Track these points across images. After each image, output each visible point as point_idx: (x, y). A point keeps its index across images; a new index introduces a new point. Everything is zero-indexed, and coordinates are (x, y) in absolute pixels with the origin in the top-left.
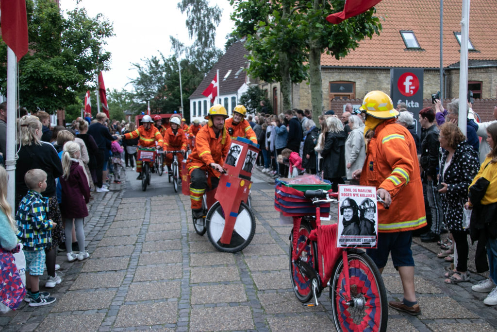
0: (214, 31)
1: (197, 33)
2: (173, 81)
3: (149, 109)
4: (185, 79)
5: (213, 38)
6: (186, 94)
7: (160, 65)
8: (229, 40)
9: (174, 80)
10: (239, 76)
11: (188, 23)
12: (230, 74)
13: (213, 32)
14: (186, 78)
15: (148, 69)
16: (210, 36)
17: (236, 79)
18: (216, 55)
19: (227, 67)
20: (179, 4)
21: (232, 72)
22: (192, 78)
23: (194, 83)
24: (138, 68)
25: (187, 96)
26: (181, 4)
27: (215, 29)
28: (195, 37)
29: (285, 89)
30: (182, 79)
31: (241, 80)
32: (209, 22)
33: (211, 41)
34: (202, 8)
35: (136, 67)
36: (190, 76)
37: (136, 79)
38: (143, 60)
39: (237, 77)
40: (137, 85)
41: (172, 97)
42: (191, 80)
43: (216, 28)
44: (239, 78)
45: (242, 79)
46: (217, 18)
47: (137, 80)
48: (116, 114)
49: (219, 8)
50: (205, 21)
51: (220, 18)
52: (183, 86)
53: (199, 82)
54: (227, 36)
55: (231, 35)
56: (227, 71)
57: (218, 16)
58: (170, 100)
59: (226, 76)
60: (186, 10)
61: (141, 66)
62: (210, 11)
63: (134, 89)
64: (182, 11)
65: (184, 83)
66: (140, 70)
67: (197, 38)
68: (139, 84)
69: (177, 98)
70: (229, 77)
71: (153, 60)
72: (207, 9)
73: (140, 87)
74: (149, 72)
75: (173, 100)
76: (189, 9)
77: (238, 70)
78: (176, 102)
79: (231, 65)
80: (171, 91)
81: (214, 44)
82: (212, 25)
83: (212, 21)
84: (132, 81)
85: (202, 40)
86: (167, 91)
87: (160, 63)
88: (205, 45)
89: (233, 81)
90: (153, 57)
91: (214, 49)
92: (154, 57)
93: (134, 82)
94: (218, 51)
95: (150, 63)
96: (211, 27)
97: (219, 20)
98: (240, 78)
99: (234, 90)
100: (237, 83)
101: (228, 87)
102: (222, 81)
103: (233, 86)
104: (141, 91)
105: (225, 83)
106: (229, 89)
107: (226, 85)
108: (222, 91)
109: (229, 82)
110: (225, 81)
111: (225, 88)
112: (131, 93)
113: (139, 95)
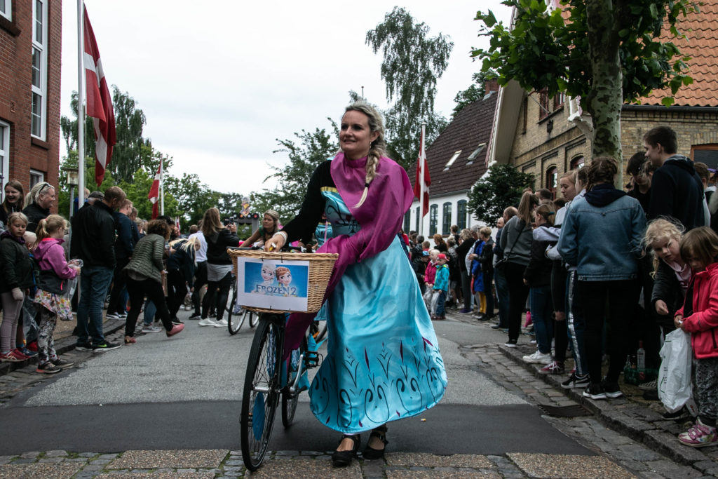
0: (433, 84)
1: (400, 88)
5: (432, 99)
7: (330, 146)
8: (462, 103)
10: (474, 161)
11: (384, 69)
12: (458, 159)
13: (432, 87)
15: (307, 150)
16: (426, 95)
17: (470, 167)
18: (435, 130)
19: (452, 147)
20: (369, 34)
21: (462, 153)
24: (290, 151)
26: (374, 33)
27: (435, 82)
28: (397, 97)
29: (600, 100)
31: (479, 168)
32: (424, 66)
33: (427, 103)
34: (413, 43)
35: (286, 148)
37: (285, 169)
38: (299, 135)
39: (471, 163)
40: (286, 180)
43: (438, 80)
44: (474, 165)
45: (480, 166)
46: (441, 62)
49: (444, 41)
50: (417, 66)
51: (446, 61)
54: (458, 97)
55: (466, 94)
56: (453, 154)
57: (442, 58)
59: (450, 163)
60: (384, 44)
61: (294, 146)
62: (428, 47)
63: (280, 188)
64: (376, 47)
66: (294, 153)
67: (400, 97)
68: (289, 179)
70: (454, 164)
71: (317, 136)
72: (422, 44)
73: (292, 183)
74: (308, 156)
76: (388, 42)
77: (474, 150)
79: (461, 143)
81: (432, 110)
82: (429, 72)
83: (431, 65)
84: (279, 173)
85: (410, 100)
87: (330, 142)
88: (415, 110)
89: (462, 170)
90: (318, 130)
91: (431, 119)
92: (321, 130)
93: (281, 174)
94: (440, 122)
95: (312, 142)
96: (428, 77)
97: (443, 63)
98: (478, 164)
99: (462, 187)
100: (472, 174)
101: (452, 182)
102: (441, 171)
103: (463, 180)
104: (292, 191)
105: (447, 176)
106: (454, 186)
107: (449, 179)
108: (441, 190)
109: (455, 173)
110: (447, 171)
111: (446, 184)
112: (275, 194)
113: (289, 199)
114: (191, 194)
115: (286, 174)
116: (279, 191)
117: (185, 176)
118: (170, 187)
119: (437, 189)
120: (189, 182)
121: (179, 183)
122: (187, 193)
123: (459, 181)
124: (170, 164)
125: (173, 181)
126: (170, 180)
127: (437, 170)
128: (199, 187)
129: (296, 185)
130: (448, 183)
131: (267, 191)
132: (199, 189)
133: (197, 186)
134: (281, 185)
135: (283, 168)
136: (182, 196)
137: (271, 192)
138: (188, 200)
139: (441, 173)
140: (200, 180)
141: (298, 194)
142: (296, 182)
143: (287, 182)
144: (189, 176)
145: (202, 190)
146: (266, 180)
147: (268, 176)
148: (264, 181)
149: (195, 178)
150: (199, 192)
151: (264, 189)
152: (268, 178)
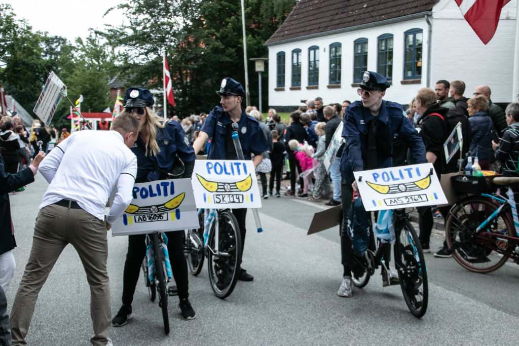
2: (221, 5)
3: (166, 72)
6: (253, 36)
23: (272, 8)
25: (255, 41)
40: (134, 13)
41: (218, 44)
48: (87, 85)
52: (248, 16)
58: (216, 50)
63: (128, 24)
65: (249, 9)
68: (139, 10)
69: (233, 47)
73: (141, 17)
75: (223, 51)
78: (230, 56)
80: (218, 31)
84: (124, 3)
86: (207, 28)
93: (127, 6)
99: (413, 10)
101: (390, 4)
104: (145, 28)
106: (394, 9)
108: (372, 17)
111: (377, 7)
112: (121, 31)
113: (140, 39)
115: (133, 5)
116: (125, 27)
119: (363, 16)
128: (15, 23)
130: (381, 6)
131: (110, 28)
132: (15, 25)
133: (11, 21)
134: (129, 20)
137: (115, 29)
140: (14, 12)
141: (152, 32)
142: (147, 16)
143: (135, 16)
145: (20, 27)
146: (107, 13)
147: (110, 8)
148: (105, 15)
149: (8, 10)
150: (15, 29)
151: (107, 25)
152: (109, 10)
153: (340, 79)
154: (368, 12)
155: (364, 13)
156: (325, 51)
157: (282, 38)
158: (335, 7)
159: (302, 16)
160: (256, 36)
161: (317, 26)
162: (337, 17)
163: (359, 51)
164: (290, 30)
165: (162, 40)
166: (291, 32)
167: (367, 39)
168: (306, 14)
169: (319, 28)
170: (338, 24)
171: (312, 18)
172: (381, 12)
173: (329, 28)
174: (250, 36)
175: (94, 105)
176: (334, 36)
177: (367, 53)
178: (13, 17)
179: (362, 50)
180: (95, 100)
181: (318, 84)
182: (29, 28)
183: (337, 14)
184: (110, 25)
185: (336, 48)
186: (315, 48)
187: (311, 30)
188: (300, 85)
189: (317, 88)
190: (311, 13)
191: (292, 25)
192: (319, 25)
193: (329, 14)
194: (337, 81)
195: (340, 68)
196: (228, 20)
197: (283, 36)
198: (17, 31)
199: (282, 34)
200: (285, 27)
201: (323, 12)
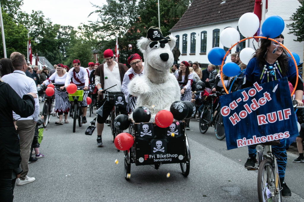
2: (148, 10)
4: (164, 8)
6: (165, 27)
9: (150, 9)
14: (166, 6)
22: (173, 7)
23: (176, 13)
25: (166, 29)
30: (160, 7)
36: (170, 3)
37: (103, 7)
40: (104, 15)
42: (171, 9)
47: (104, 9)
48: (81, 52)
52: (162, 16)
53: (182, 12)
63: (100, 21)
65: (163, 13)
68: (106, 14)
73: (107, 17)
80: (146, 24)
84: (99, 9)
86: (141, 22)
93: (100, 11)
100: (248, 4)
101: (231, 12)
102: (220, 4)
103: (241, 9)
104: (108, 22)
105: (225, 7)
106: (233, 14)
107: (228, 9)
108: (222, 18)
109: (233, 5)
110: (224, 4)
111: (225, 13)
112: (97, 25)
113: (107, 28)
114: (38, 25)
115: (103, 10)
117: (33, 12)
118: (23, 20)
119: (218, 18)
120: (36, 16)
121: (29, 17)
122: (36, 24)
123: (238, 10)
124: (21, 3)
125: (24, 15)
126: (22, 15)
127: (215, 4)
129: (110, 19)
130: (227, 13)
132: (44, 21)
133: (42, 20)
134: (101, 18)
135: (102, 6)
136: (33, 26)
137: (94, 23)
138: (37, 29)
139: (220, 6)
140: (43, 15)
141: (112, 24)
142: (110, 16)
143: (104, 16)
144: (36, 12)
145: (46, 22)
146: (90, 15)
147: (91, 12)
148: (89, 16)
149: (40, 14)
150: (44, 23)
151: (89, 21)
152: (91, 13)
153: (206, 50)
154: (220, 15)
155: (218, 16)
156: (199, 35)
157: (178, 28)
158: (205, 12)
159: (188, 17)
160: (167, 26)
161: (195, 22)
162: (205, 18)
163: (215, 36)
164: (182, 24)
165: (118, 29)
166: (182, 25)
167: (219, 30)
168: (191, 16)
169: (196, 23)
170: (205, 22)
171: (193, 18)
172: (226, 16)
173: (201, 23)
174: (164, 26)
175: (84, 62)
176: (203, 27)
177: (219, 36)
178: (43, 18)
179: (217, 35)
180: (85, 59)
181: (195, 52)
182: (51, 23)
183: (205, 16)
184: (91, 22)
185: (204, 34)
186: (194, 34)
187: (192, 24)
188: (186, 53)
189: (195, 54)
190: (193, 15)
191: (183, 21)
192: (196, 22)
193: (201, 16)
194: (205, 51)
195: (206, 44)
196: (152, 18)
197: (178, 27)
198: (45, 24)
199: (178, 26)
200: (180, 22)
201: (199, 15)
